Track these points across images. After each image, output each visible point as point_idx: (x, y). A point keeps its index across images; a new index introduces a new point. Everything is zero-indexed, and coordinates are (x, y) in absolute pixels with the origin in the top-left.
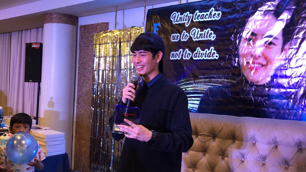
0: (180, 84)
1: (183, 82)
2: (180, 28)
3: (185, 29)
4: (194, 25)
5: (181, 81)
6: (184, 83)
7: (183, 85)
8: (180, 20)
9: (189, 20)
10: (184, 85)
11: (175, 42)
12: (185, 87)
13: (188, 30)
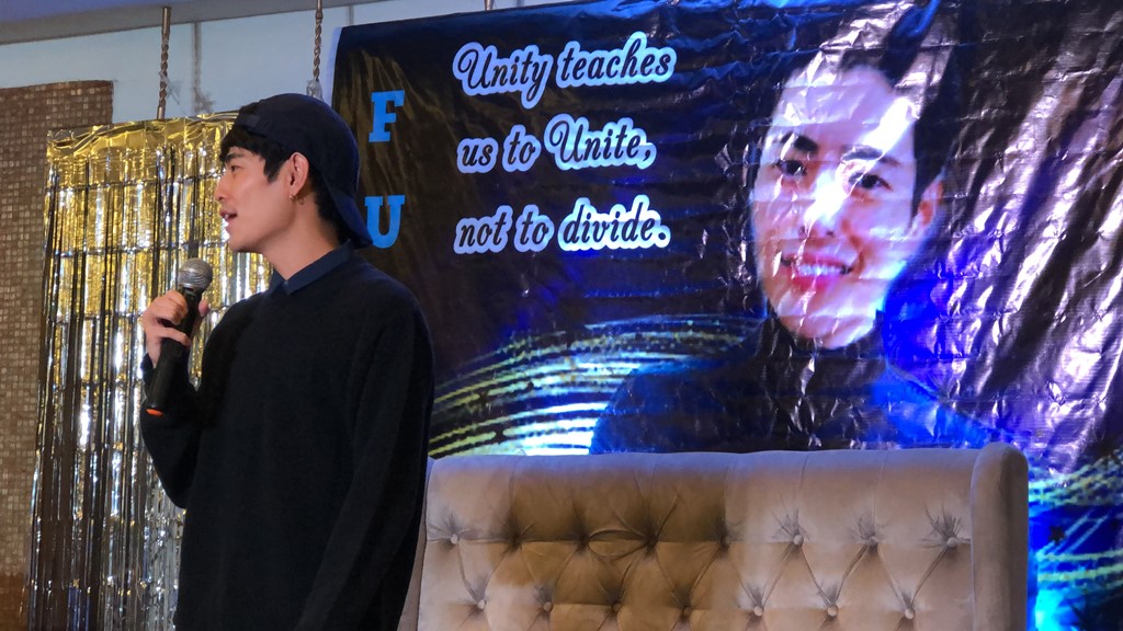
0: (505, 363)
1: (518, 352)
2: (499, 114)
3: (522, 117)
4: (559, 101)
5: (505, 350)
6: (520, 358)
7: (516, 365)
8: (495, 80)
9: (537, 82)
10: (522, 367)
11: (477, 174)
12: (528, 373)
13: (536, 122)
